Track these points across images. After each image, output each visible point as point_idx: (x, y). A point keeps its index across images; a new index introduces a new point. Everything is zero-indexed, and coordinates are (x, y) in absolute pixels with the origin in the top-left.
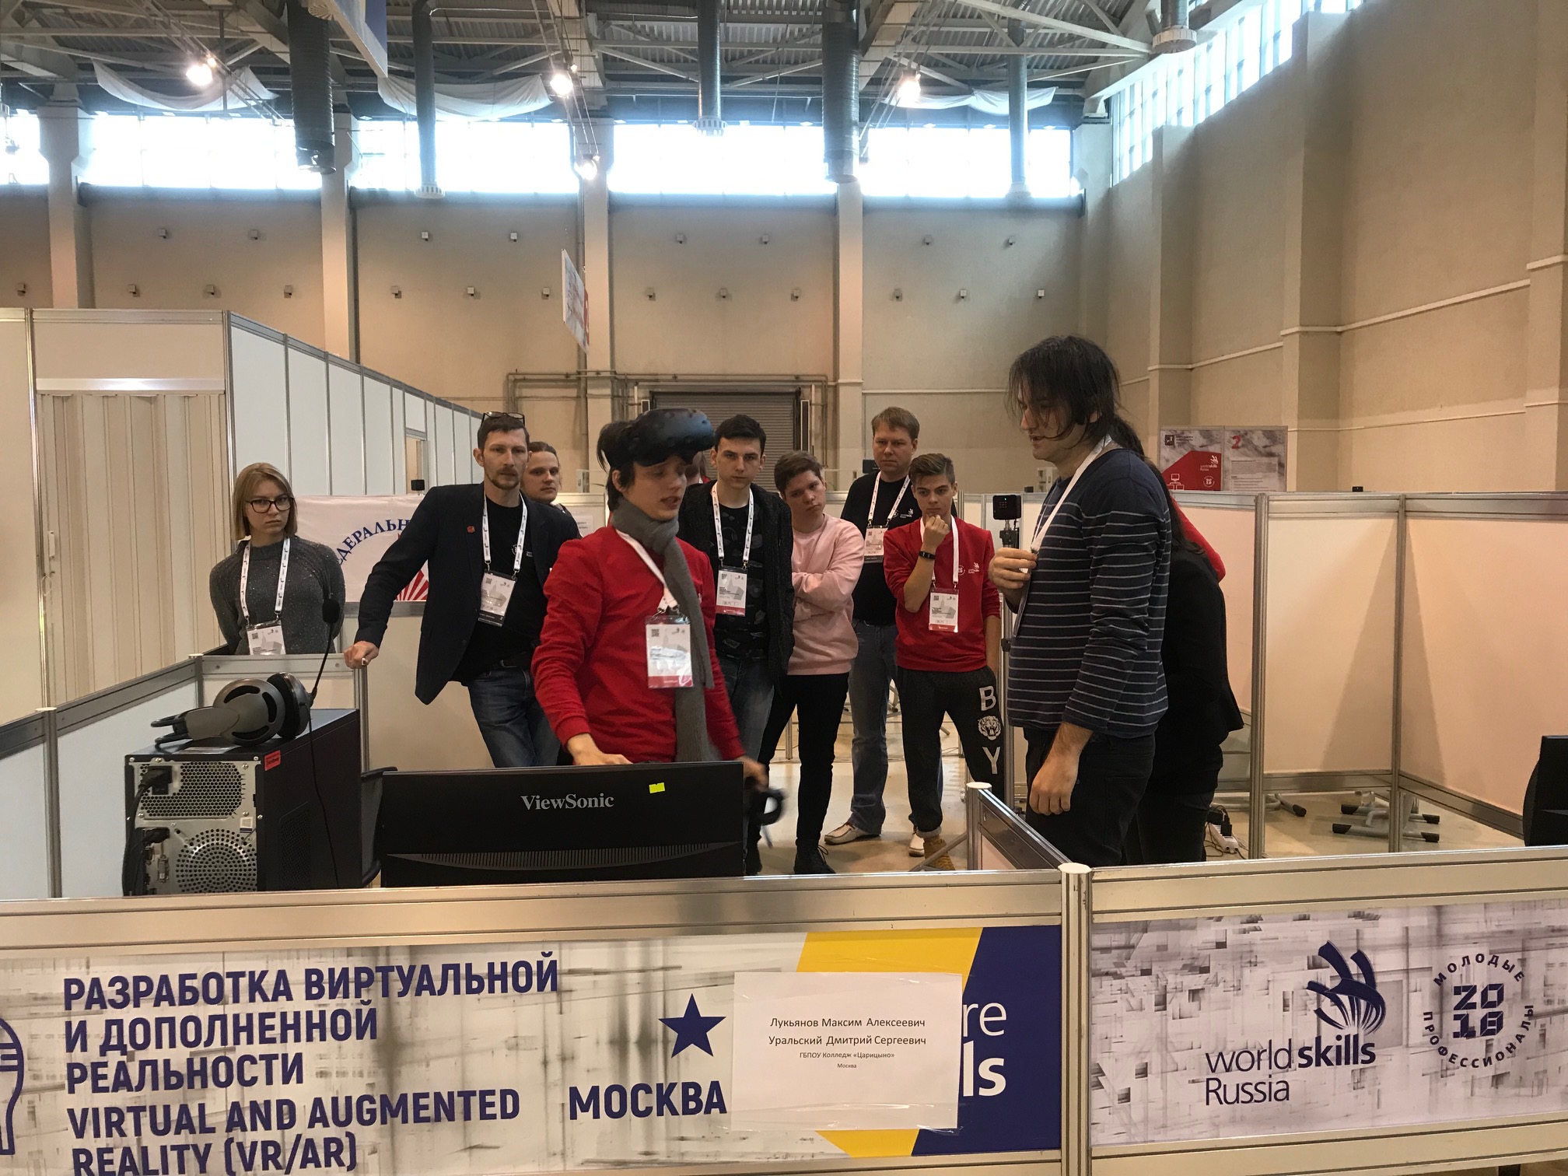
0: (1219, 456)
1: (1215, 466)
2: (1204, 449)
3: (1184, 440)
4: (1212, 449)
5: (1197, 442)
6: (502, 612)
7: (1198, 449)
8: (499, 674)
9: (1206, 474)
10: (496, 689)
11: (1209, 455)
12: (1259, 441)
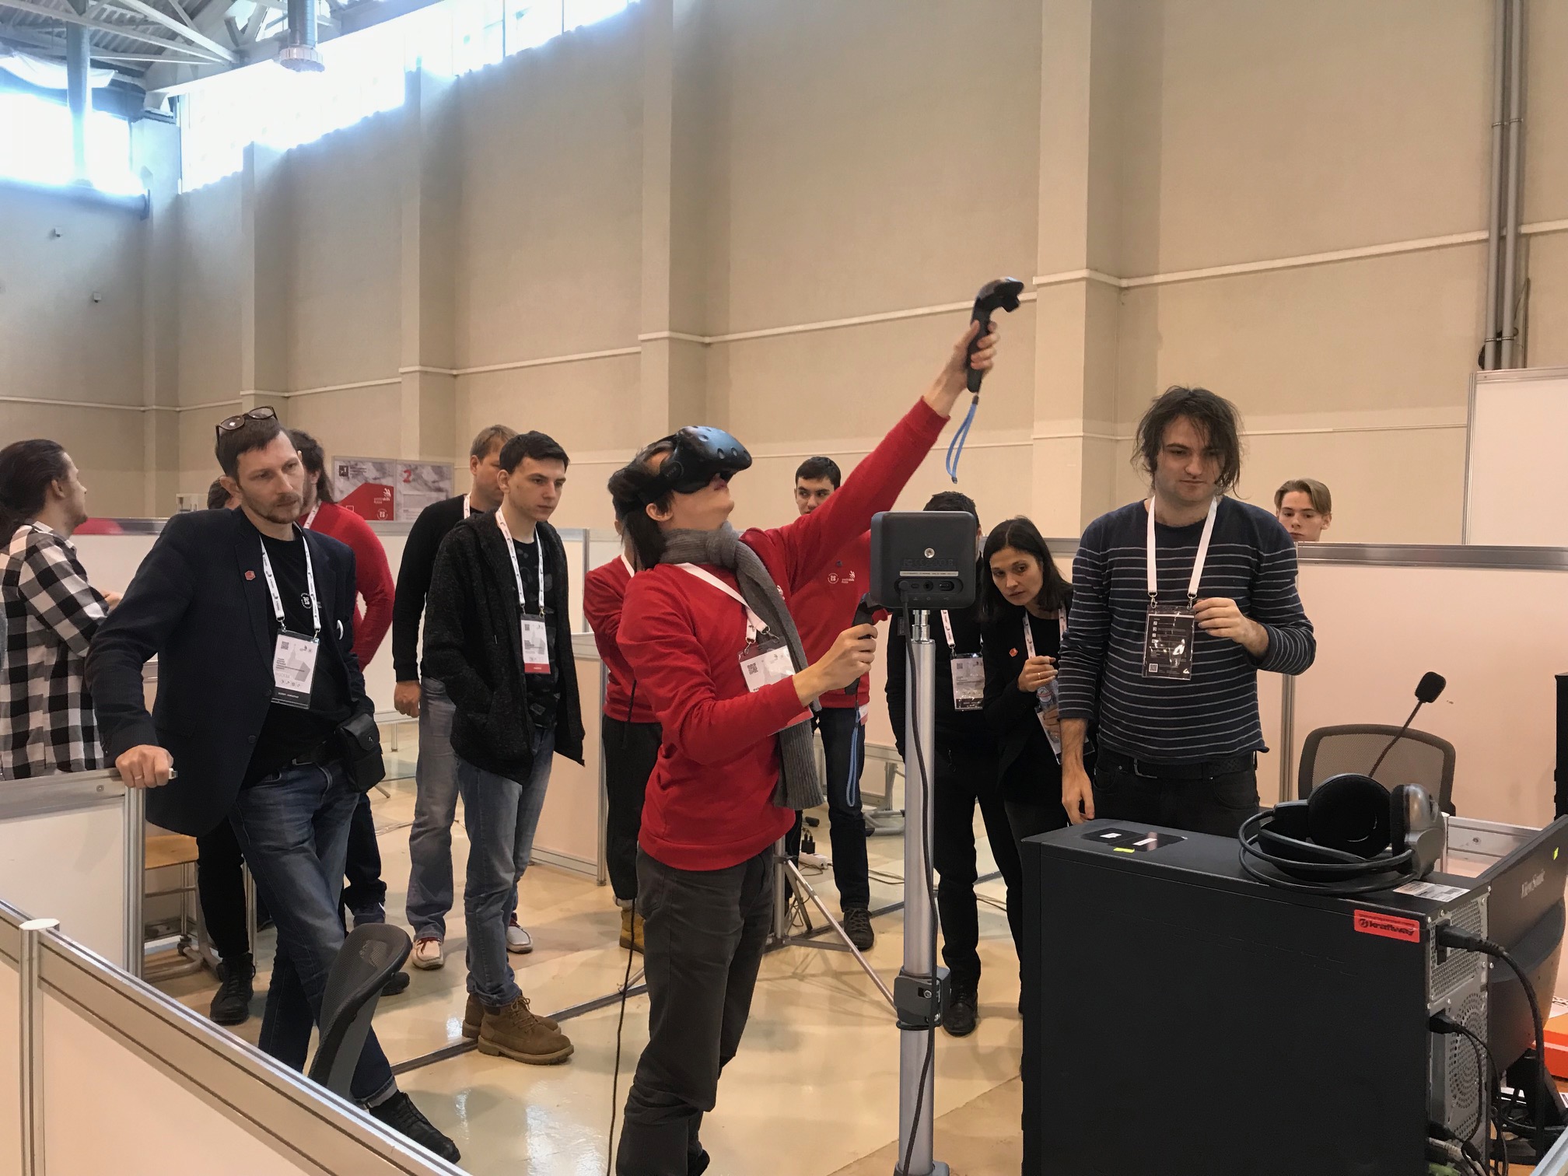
0: (391, 489)
1: (388, 499)
2: (377, 482)
3: (358, 472)
4: (385, 482)
5: (371, 474)
6: (306, 687)
7: (371, 481)
8: (292, 775)
9: (380, 506)
10: (291, 797)
11: (382, 487)
12: (428, 475)
